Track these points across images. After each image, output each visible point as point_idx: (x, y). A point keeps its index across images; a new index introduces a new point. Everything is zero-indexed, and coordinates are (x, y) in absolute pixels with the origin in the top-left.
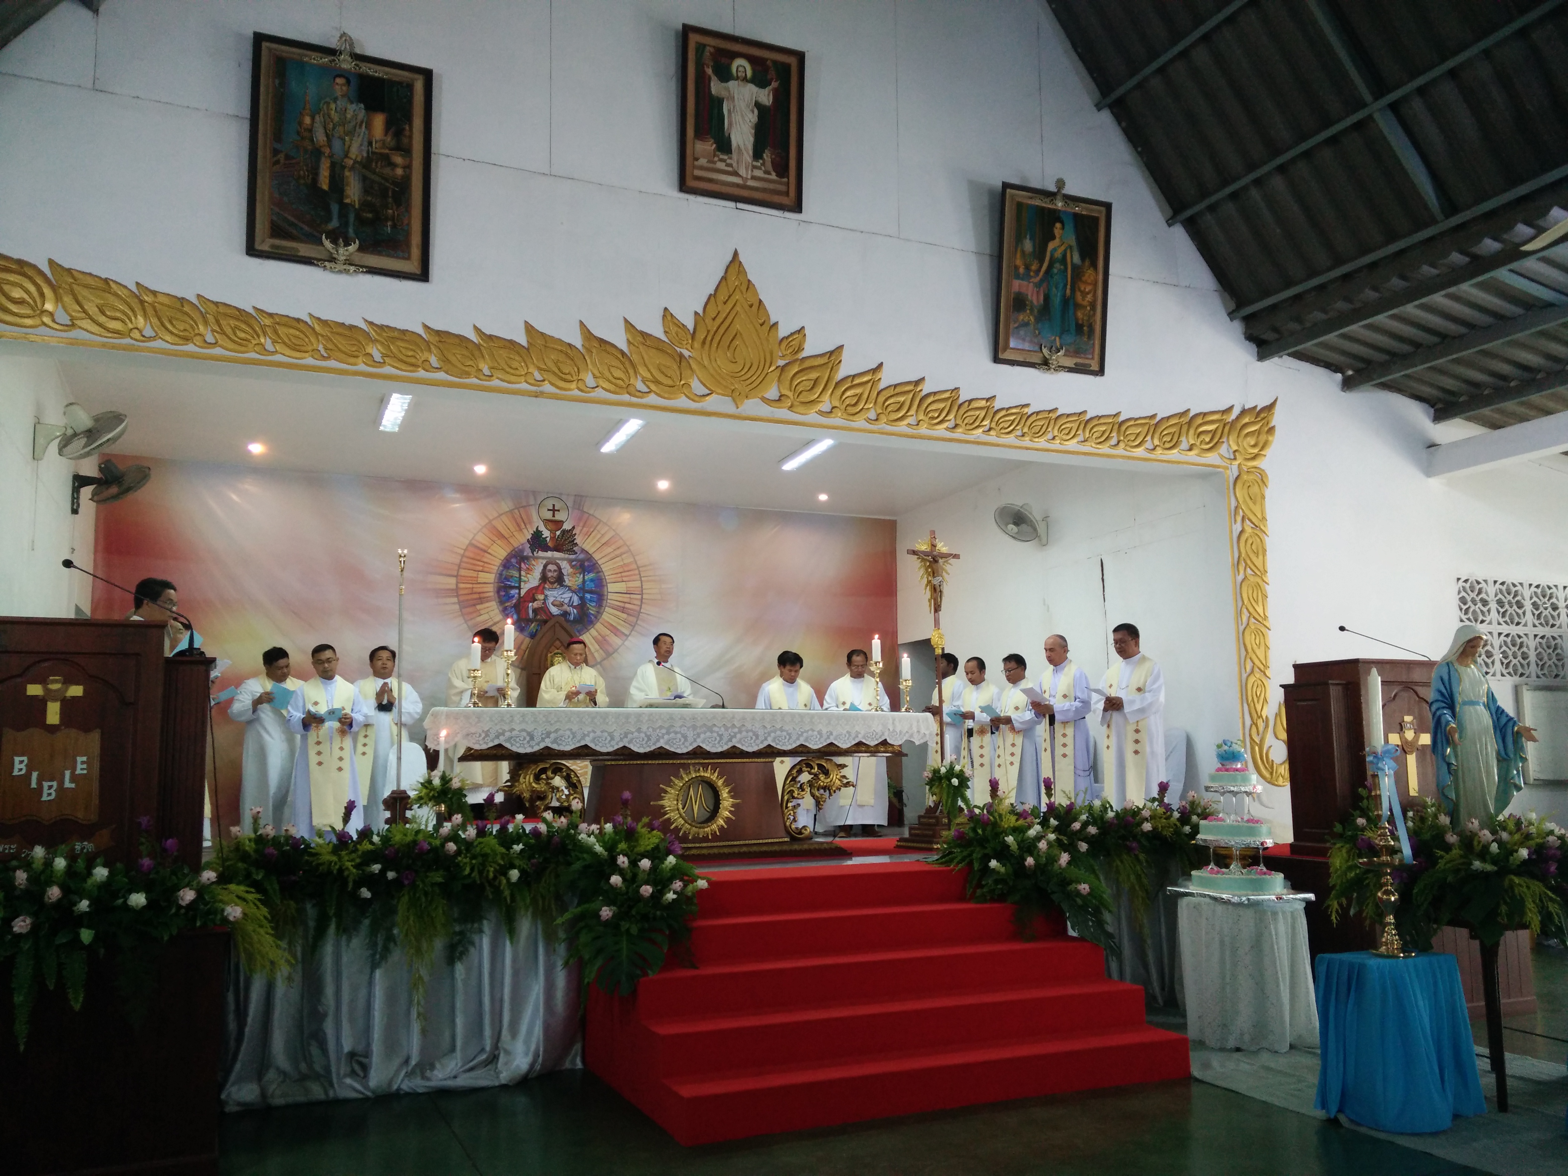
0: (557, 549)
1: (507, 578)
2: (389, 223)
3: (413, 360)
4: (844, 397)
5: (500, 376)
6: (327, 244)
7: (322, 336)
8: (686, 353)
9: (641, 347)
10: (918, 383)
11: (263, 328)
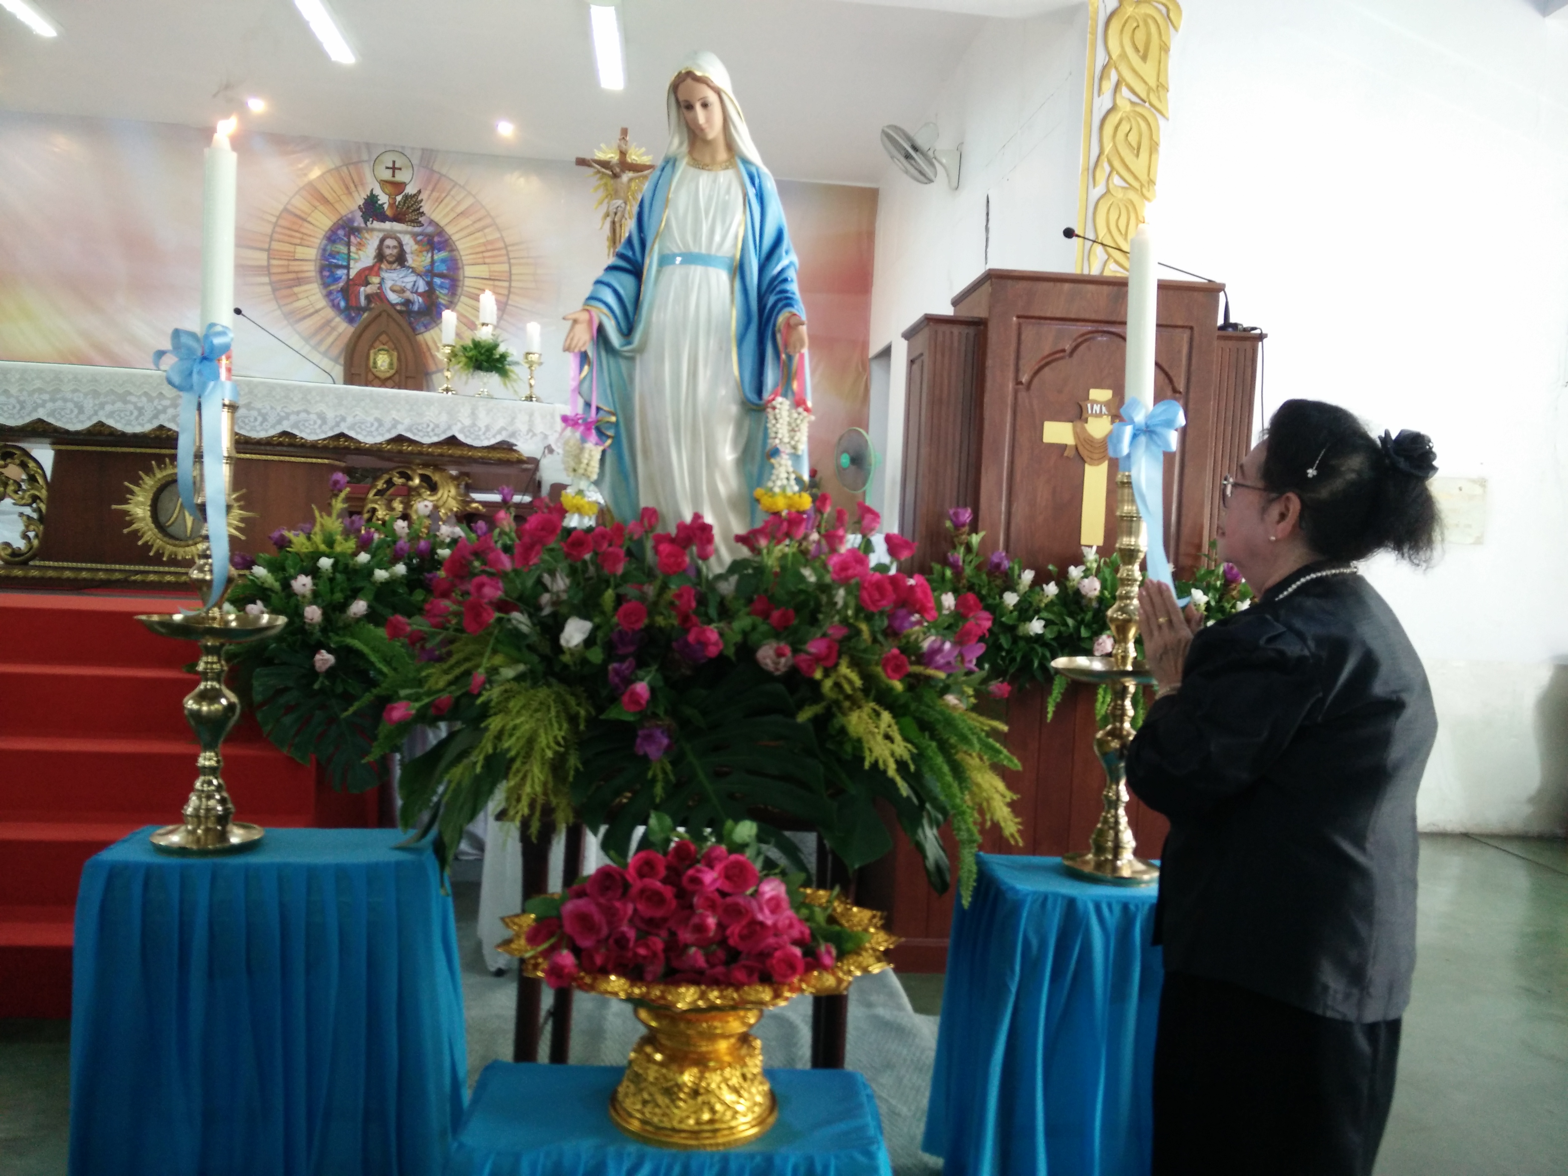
0: (398, 218)
1: (332, 255)
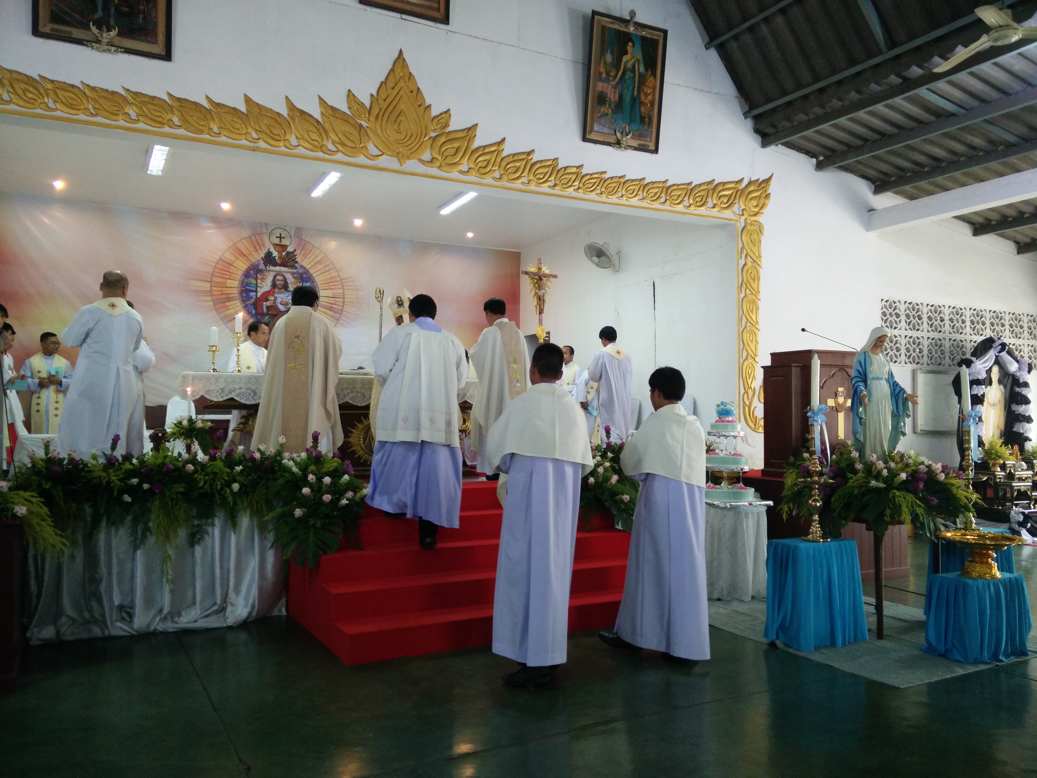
0: (283, 265)
1: (247, 284)
2: (141, 16)
3: (160, 119)
4: (477, 161)
5: (226, 134)
6: (94, 29)
7: (91, 98)
8: (365, 124)
9: (331, 117)
10: (529, 153)
11: (46, 91)
